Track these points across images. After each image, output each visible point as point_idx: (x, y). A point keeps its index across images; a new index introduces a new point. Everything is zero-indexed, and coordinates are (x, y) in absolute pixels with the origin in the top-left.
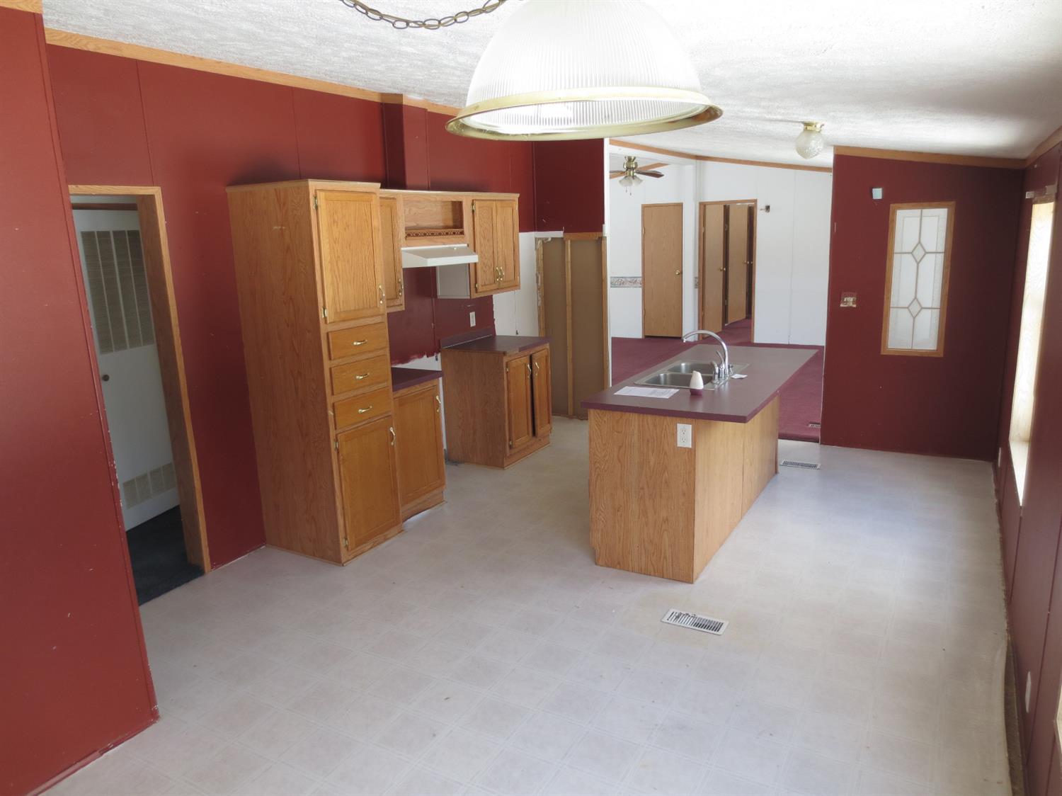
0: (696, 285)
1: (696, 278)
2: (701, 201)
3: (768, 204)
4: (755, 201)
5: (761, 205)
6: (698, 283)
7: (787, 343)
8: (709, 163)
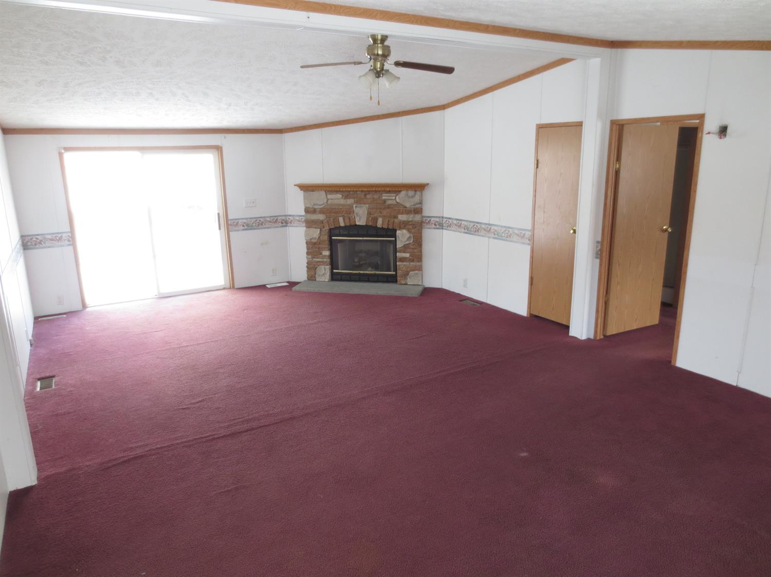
0: (597, 254)
1: (598, 242)
2: (615, 118)
3: (724, 123)
4: (701, 117)
5: (711, 125)
6: (601, 250)
7: (735, 384)
8: (631, 53)
